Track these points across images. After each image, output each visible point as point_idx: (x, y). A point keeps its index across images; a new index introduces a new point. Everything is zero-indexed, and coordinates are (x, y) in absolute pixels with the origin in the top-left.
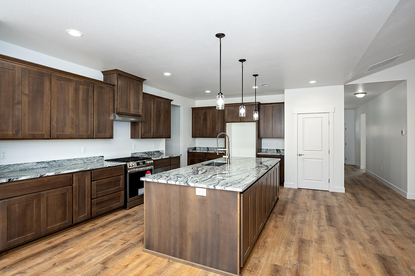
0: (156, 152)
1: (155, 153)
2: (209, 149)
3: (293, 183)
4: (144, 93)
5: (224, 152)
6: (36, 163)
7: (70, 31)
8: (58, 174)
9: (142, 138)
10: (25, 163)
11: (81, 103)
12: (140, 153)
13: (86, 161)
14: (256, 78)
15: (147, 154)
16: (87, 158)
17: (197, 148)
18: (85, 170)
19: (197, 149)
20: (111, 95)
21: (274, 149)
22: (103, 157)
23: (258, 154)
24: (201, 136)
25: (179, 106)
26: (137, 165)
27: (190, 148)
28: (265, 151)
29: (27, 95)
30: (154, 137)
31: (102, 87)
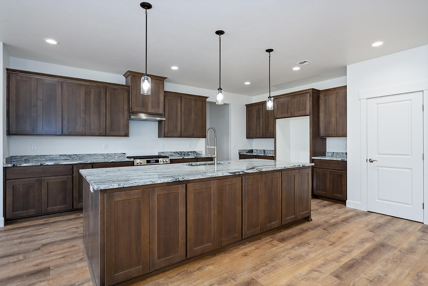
0: (191, 152)
1: (190, 154)
2: (266, 152)
3: (360, 203)
4: (165, 92)
5: (274, 156)
6: (59, 155)
7: (47, 39)
8: (58, 164)
9: (164, 137)
10: (50, 155)
11: (92, 105)
12: (169, 153)
13: (106, 157)
14: (270, 54)
15: (178, 154)
16: (107, 154)
17: (253, 150)
18: (85, 163)
19: (254, 152)
20: (126, 95)
21: (342, 153)
22: (125, 154)
23: (313, 158)
24: (255, 136)
25: (228, 104)
26: (147, 163)
27: (243, 150)
28: (331, 155)
29: (41, 99)
30: (181, 136)
31: (114, 89)
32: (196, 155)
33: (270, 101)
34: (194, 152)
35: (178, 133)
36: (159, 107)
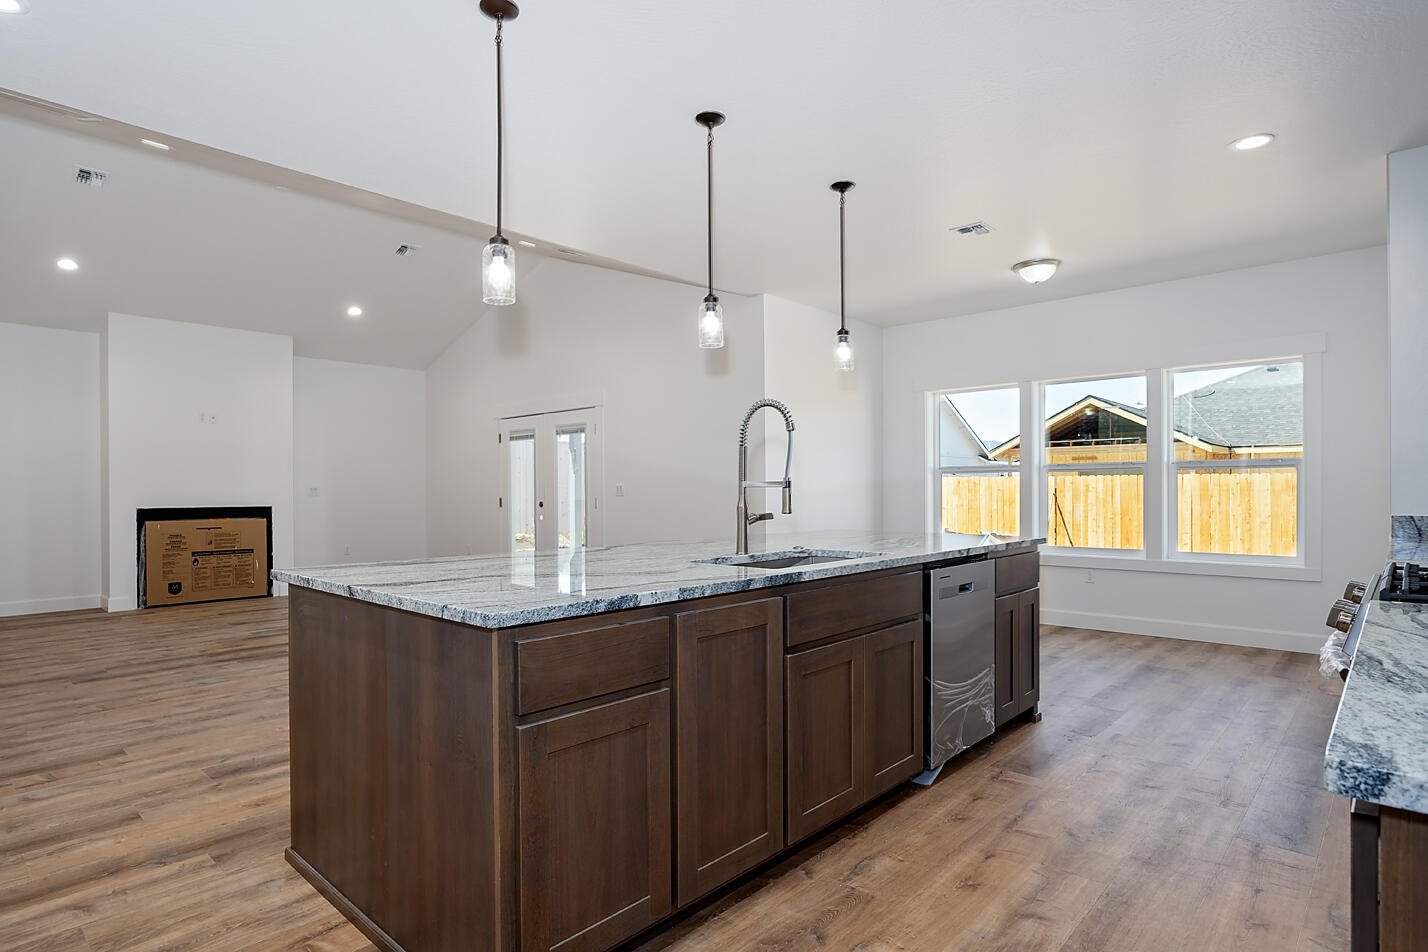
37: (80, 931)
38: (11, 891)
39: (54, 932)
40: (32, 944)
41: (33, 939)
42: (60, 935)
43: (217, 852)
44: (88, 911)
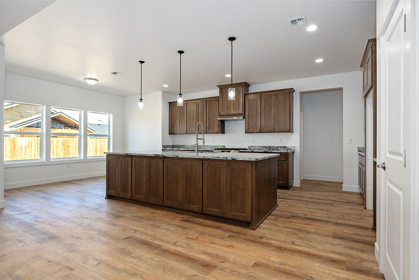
0: (281, 147)
12: (258, 147)
15: (267, 148)
30: (261, 132)
31: (211, 101)
32: (287, 150)
33: (232, 91)
34: (285, 147)
35: (258, 129)
36: (239, 108)
37: (297, 239)
38: (302, 257)
39: (301, 241)
40: (306, 241)
41: (305, 242)
42: (301, 240)
43: (260, 240)
44: (293, 242)
